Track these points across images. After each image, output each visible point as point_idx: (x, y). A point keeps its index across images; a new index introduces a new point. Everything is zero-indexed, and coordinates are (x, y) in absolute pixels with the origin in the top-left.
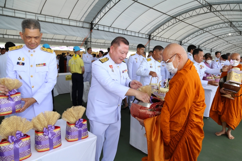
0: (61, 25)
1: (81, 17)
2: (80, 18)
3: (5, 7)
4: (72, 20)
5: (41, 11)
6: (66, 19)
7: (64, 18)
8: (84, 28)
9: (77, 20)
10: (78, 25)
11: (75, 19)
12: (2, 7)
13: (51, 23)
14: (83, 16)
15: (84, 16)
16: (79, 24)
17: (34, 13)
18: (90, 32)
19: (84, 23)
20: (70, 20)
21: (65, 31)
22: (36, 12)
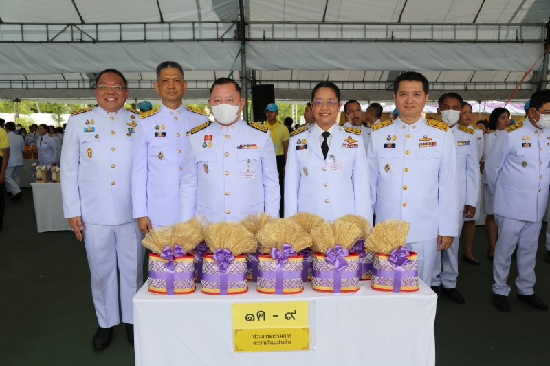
0: (453, 44)
1: (515, 10)
2: (512, 15)
3: (323, 22)
4: (484, 24)
5: (401, 16)
6: (468, 24)
7: (461, 24)
8: (523, 42)
9: (499, 22)
10: (502, 38)
11: (494, 22)
12: (319, 23)
13: (425, 41)
14: (520, 7)
15: (524, 7)
16: (507, 34)
17: (383, 24)
18: (543, 52)
19: (524, 27)
20: (478, 25)
21: (463, 58)
22: (389, 21)
